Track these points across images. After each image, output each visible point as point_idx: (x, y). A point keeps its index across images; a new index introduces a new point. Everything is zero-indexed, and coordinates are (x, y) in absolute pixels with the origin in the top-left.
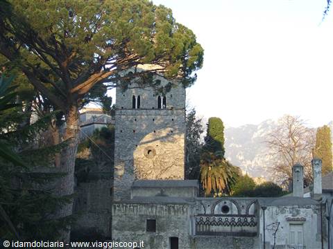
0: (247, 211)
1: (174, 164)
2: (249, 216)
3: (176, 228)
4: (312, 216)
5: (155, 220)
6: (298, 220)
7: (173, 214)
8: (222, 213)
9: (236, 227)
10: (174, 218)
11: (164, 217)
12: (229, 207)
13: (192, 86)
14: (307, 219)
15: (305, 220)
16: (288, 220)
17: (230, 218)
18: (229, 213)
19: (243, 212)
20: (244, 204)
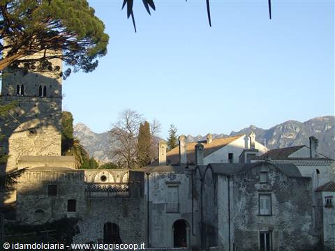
0: (121, 179)
1: (52, 143)
2: (123, 184)
3: (74, 192)
4: (185, 180)
5: (56, 186)
6: (175, 183)
7: (72, 180)
8: (101, 182)
9: (112, 193)
10: (73, 183)
11: (64, 183)
12: (107, 176)
13: (94, 71)
14: (182, 182)
15: (180, 183)
16: (167, 183)
17: (107, 185)
18: (107, 181)
19: (118, 181)
20: (119, 174)
